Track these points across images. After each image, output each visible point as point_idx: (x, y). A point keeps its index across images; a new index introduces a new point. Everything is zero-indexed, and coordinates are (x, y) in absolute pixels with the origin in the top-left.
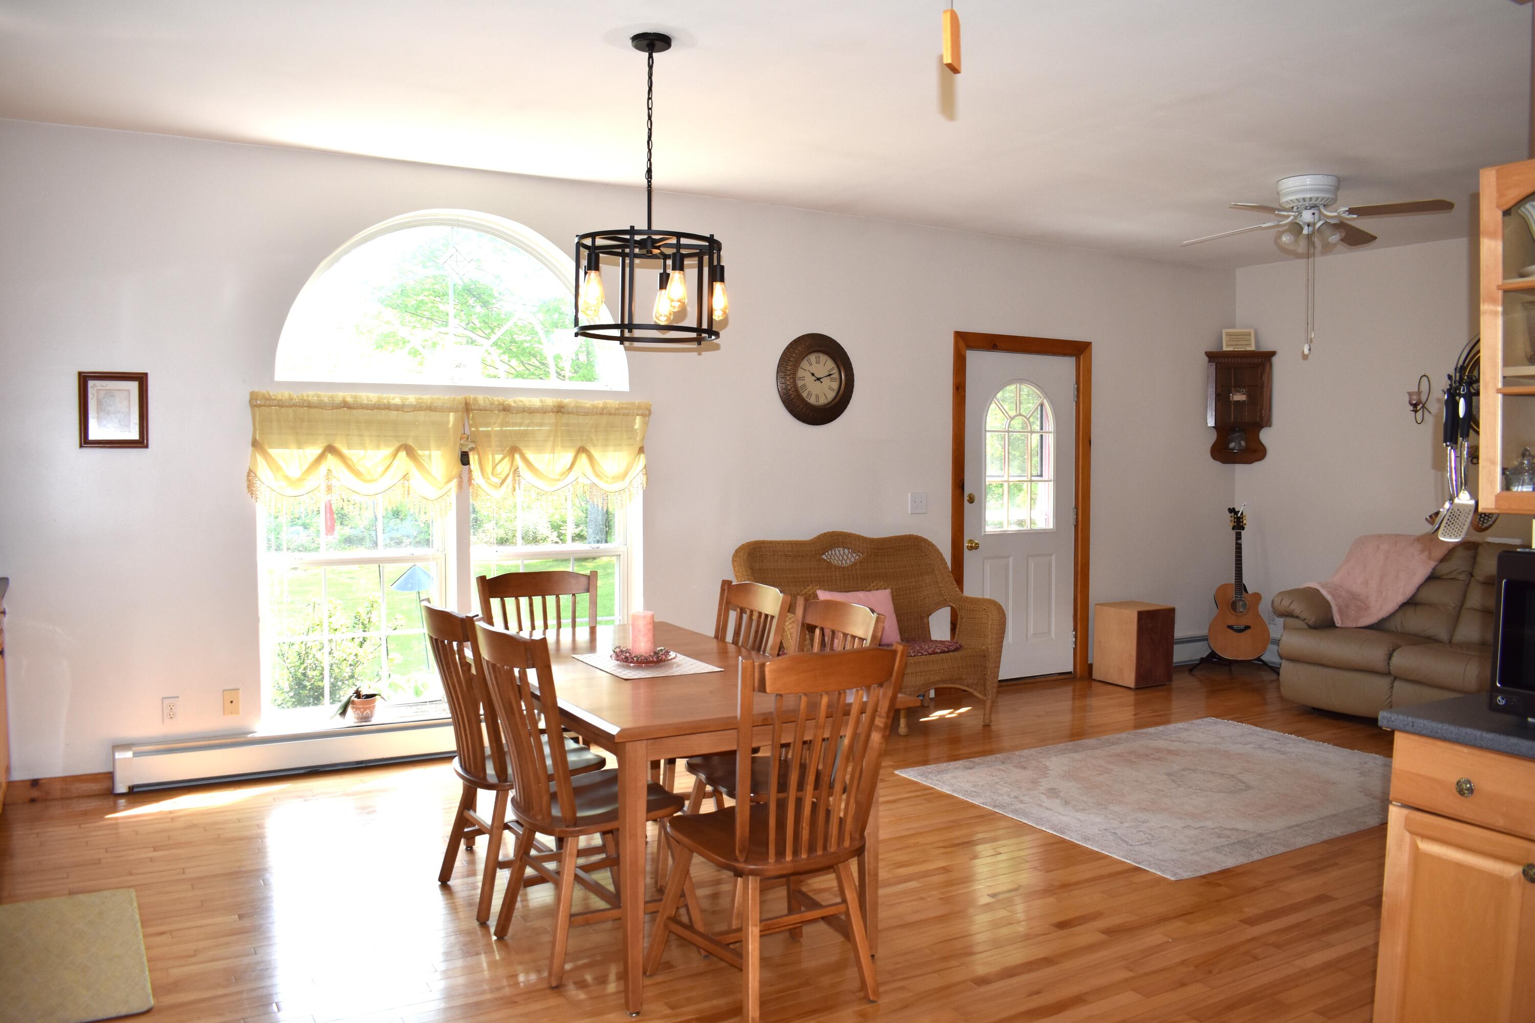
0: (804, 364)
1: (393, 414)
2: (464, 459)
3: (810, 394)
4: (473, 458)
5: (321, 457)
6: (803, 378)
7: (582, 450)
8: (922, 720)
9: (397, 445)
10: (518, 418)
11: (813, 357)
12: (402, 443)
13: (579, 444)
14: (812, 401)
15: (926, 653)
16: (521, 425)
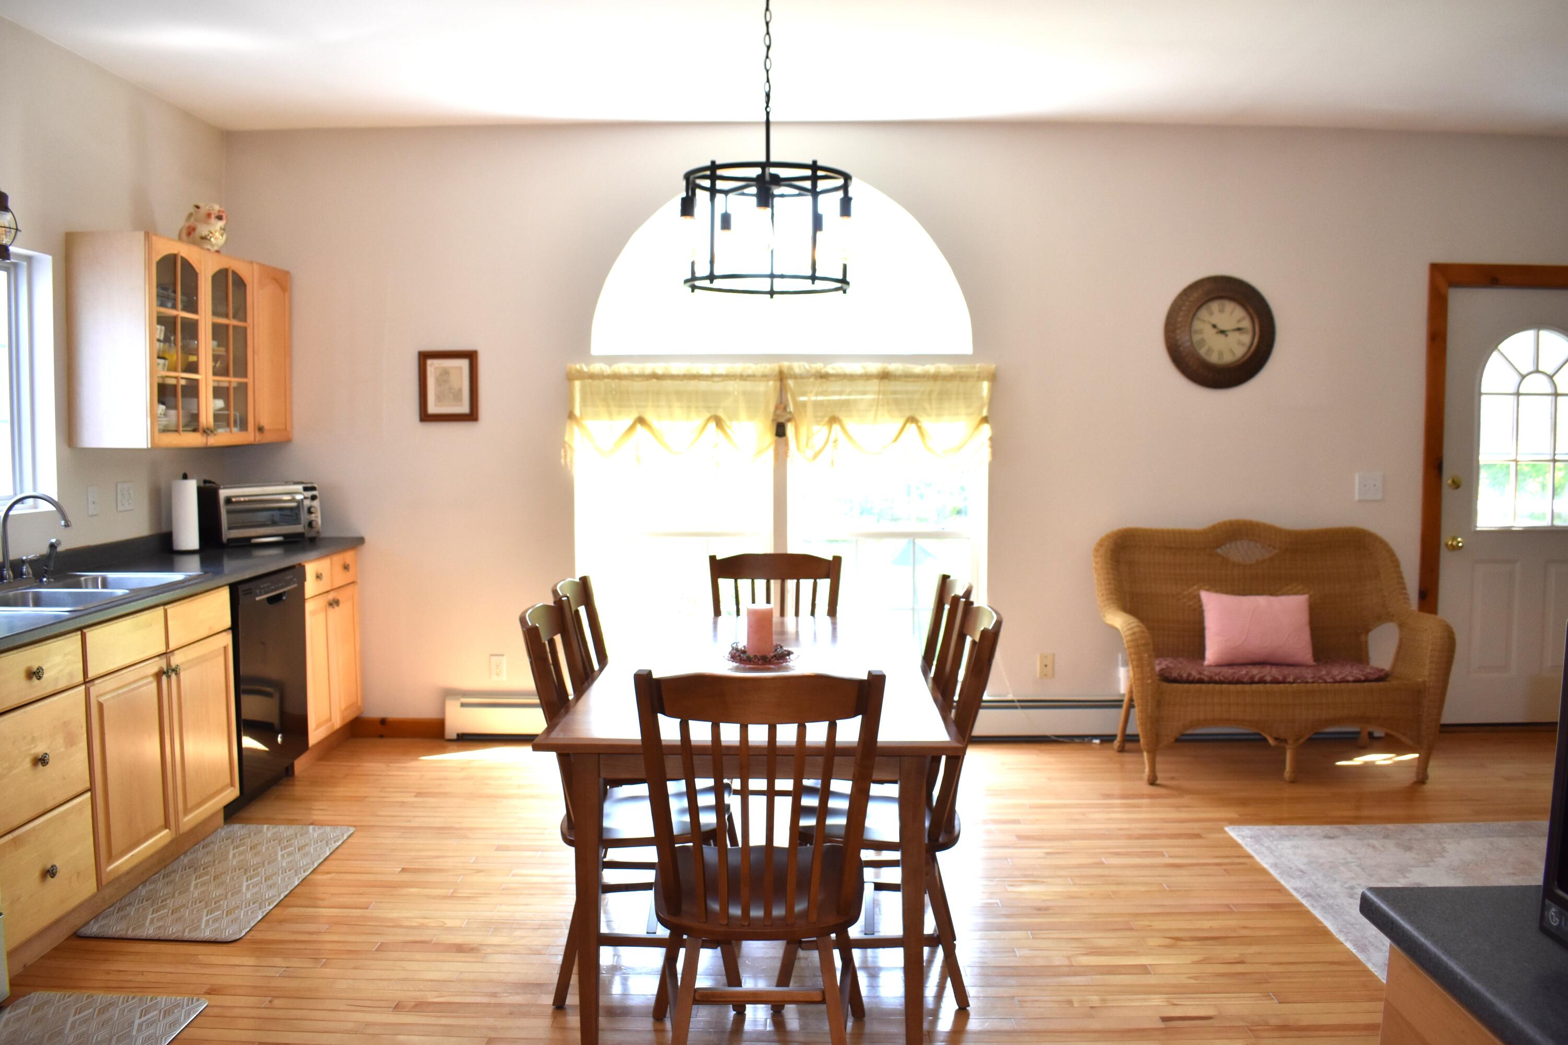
0: (1203, 313)
1: (703, 385)
2: (780, 431)
3: (1210, 351)
4: (790, 429)
5: (632, 427)
6: (1201, 332)
7: (912, 420)
8: (1339, 763)
9: (708, 415)
10: (836, 386)
11: (1215, 306)
12: (713, 414)
13: (908, 414)
14: (1214, 359)
15: (1331, 680)
16: (841, 393)
